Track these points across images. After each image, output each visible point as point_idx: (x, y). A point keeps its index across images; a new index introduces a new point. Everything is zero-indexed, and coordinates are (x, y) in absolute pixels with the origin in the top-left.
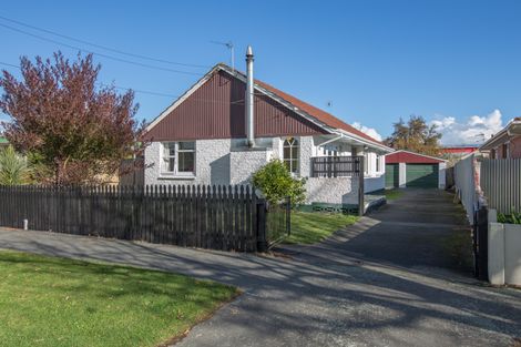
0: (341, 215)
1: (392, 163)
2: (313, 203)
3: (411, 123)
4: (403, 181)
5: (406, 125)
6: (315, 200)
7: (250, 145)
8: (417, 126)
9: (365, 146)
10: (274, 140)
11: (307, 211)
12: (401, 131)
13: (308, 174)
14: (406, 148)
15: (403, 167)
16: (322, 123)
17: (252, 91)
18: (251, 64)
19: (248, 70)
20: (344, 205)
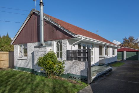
0: (80, 81)
1: (121, 51)
2: (68, 74)
3: (129, 38)
4: (125, 57)
5: (127, 39)
6: (69, 72)
7: (42, 45)
8: (131, 39)
9: (105, 45)
10: (52, 42)
11: (65, 77)
12: (126, 41)
13: (65, 59)
14: (127, 47)
15: (125, 53)
16: (70, 32)
17: (42, 19)
18: (42, 7)
19: (40, 10)
20: (81, 76)
